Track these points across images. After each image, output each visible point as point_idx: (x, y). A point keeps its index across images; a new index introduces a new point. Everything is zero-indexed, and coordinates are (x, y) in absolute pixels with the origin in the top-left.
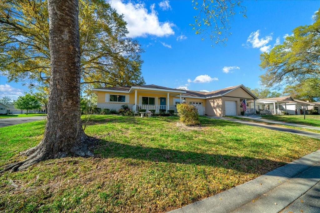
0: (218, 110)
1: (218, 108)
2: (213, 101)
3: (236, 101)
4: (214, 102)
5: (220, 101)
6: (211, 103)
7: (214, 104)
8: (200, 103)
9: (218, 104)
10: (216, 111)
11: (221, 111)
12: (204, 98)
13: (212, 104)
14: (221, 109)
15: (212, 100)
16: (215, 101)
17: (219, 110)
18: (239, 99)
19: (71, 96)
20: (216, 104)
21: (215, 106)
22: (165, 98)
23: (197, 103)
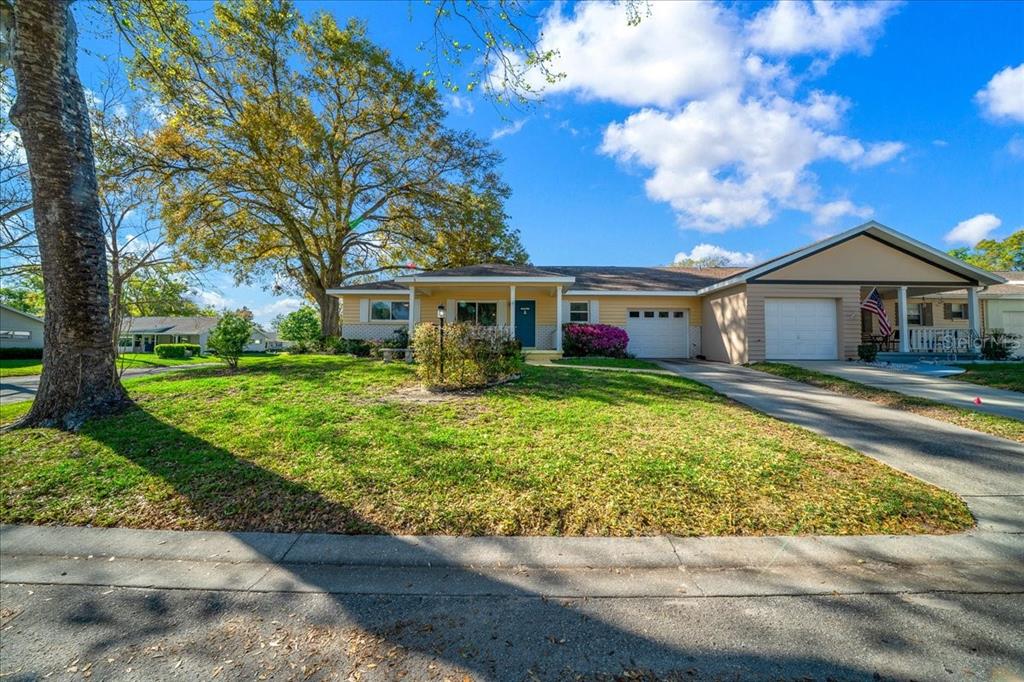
0: (734, 336)
1: (736, 331)
2: (722, 301)
3: (838, 300)
4: (723, 307)
5: (741, 303)
6: (715, 308)
7: (723, 314)
8: (678, 315)
9: (735, 312)
10: (730, 340)
11: (744, 342)
12: (693, 294)
13: (718, 313)
14: (742, 335)
15: (719, 300)
16: (727, 300)
17: (739, 337)
18: (859, 287)
19: (73, 323)
20: (728, 314)
21: (726, 323)
22: (534, 302)
23: (664, 315)
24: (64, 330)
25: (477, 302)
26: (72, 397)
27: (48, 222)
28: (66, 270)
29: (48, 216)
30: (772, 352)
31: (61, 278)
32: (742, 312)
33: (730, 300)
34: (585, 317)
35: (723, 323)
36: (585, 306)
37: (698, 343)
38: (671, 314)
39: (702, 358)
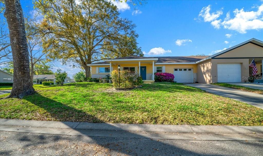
0: (207, 75)
1: (208, 73)
2: (204, 65)
3: (241, 63)
4: (204, 67)
5: (209, 65)
6: (201, 67)
7: (204, 69)
8: (190, 70)
9: (208, 68)
10: (206, 76)
11: (210, 77)
12: (194, 63)
13: (202, 68)
14: (210, 75)
15: (203, 65)
16: (205, 64)
17: (209, 75)
18: (248, 59)
20: (205, 69)
21: (205, 71)
22: (146, 67)
23: (185, 70)
24: (18, 72)
25: (129, 67)
26: (21, 90)
27: (14, 43)
28: (18, 56)
29: (14, 41)
30: (220, 80)
31: (17, 58)
32: (210, 68)
33: (206, 64)
34: (161, 71)
35: (204, 72)
36: (161, 68)
37: (196, 78)
38: (187, 70)
39: (197, 82)
